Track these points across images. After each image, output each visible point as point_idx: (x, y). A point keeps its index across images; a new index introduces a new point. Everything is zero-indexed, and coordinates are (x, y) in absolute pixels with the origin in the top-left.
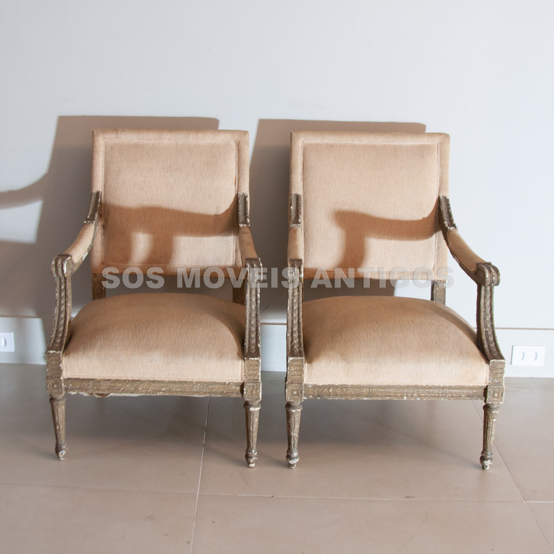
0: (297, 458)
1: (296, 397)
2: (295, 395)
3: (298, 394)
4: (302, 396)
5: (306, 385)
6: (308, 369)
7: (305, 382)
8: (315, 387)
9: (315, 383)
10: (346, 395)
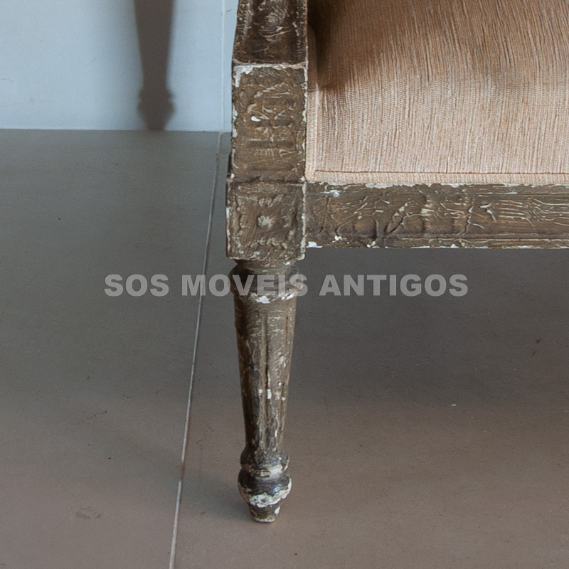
0: (283, 481)
1: (273, 241)
2: (265, 233)
3: (279, 230)
4: (298, 237)
5: (315, 188)
6: (327, 115)
7: (311, 174)
8: (357, 194)
9: (359, 179)
10: (492, 231)
